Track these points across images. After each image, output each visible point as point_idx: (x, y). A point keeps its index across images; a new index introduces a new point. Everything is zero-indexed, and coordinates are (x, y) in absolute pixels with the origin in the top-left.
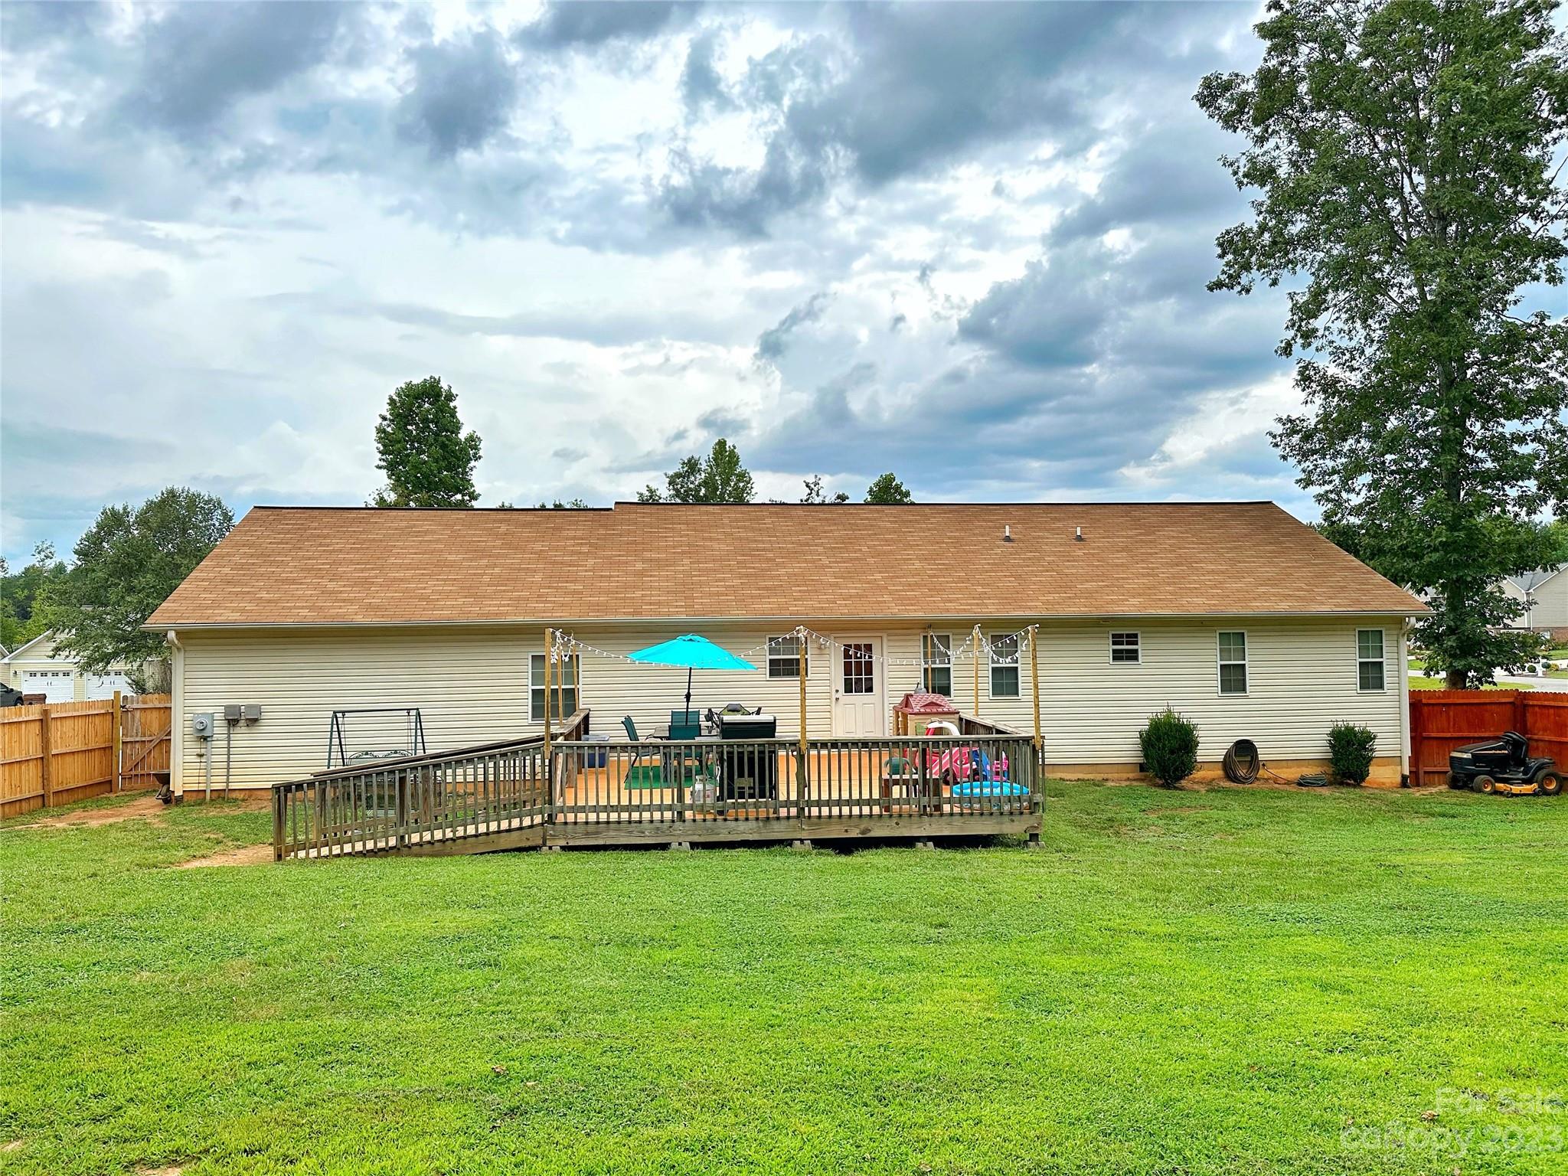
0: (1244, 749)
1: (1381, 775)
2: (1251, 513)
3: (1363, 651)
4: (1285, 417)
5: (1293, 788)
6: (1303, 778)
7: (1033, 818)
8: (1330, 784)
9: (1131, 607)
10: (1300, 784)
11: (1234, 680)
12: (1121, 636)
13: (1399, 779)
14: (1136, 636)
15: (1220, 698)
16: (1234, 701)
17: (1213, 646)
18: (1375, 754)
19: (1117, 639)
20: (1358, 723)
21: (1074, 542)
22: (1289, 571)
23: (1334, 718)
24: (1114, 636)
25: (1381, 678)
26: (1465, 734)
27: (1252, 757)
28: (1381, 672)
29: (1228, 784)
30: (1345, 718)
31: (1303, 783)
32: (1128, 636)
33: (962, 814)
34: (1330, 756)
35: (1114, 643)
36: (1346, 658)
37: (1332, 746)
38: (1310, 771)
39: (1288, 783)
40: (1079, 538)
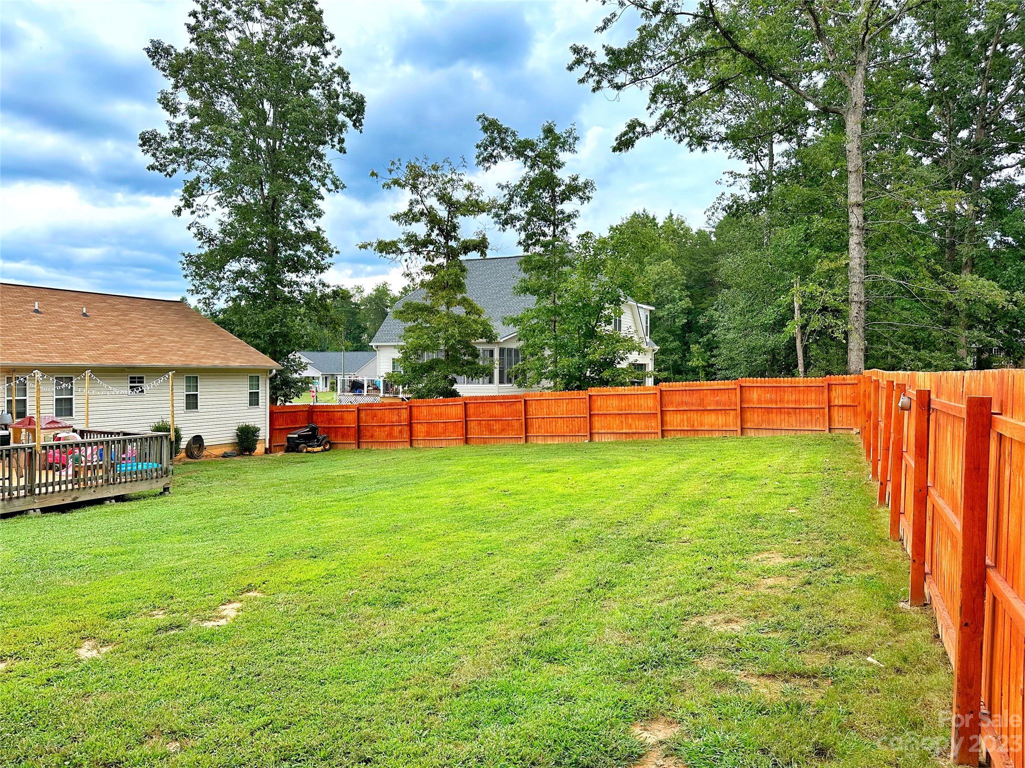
0: (198, 440)
1: (260, 448)
2: (174, 308)
3: (251, 387)
4: (186, 253)
5: (221, 458)
6: (225, 453)
7: (167, 478)
8: (238, 455)
9: (141, 361)
10: (224, 457)
11: (192, 402)
12: (134, 378)
13: (264, 451)
14: (142, 378)
15: (185, 413)
16: (192, 415)
17: (182, 384)
18: (260, 438)
19: (133, 380)
20: (251, 422)
21: (82, 317)
22: (210, 343)
23: (238, 421)
24: (131, 378)
25: (258, 400)
26: (290, 426)
27: (200, 445)
28: (258, 397)
29: (190, 460)
30: (244, 421)
31: (225, 456)
32: (139, 378)
33: (131, 481)
34: (237, 440)
35: (131, 382)
36: (242, 390)
37: (238, 435)
38: (228, 450)
39: (217, 456)
40: (85, 315)
